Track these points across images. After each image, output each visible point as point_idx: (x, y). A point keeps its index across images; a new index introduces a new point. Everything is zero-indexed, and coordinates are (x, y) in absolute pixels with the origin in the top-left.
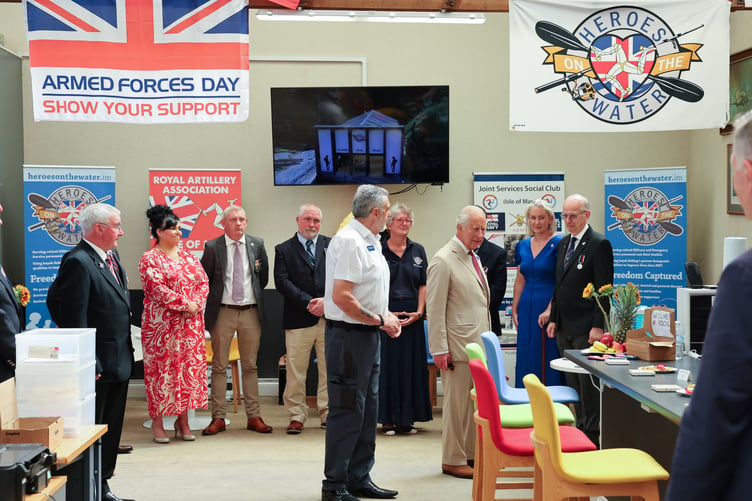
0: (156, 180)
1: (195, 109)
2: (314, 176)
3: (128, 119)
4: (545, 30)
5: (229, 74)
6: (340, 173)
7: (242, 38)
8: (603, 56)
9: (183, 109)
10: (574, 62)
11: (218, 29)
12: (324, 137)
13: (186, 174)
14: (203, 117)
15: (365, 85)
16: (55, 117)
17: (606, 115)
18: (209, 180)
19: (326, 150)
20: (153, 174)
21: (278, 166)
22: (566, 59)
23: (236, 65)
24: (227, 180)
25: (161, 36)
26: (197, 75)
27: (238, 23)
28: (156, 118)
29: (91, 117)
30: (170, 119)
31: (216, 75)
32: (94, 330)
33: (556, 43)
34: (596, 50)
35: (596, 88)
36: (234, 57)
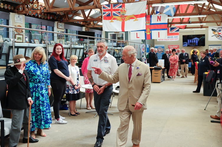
0: (169, 46)
1: (173, 39)
2: (187, 45)
3: (166, 41)
4: (213, 30)
5: (177, 36)
6: (190, 45)
7: (178, 32)
8: (220, 32)
9: (172, 39)
10: (216, 33)
11: (176, 31)
12: (188, 41)
13: (172, 45)
14: (174, 40)
15: (195, 34)
16: (159, 41)
17: (220, 39)
18: (175, 46)
19: (189, 42)
20: (169, 45)
21: (183, 44)
22: (215, 33)
23: (178, 35)
24: (177, 46)
25: (170, 32)
26: (174, 36)
27: (178, 31)
28: (169, 41)
29: (163, 41)
30: (171, 41)
31: (175, 36)
32: (164, 60)
33: (214, 31)
34: (219, 32)
35: (219, 36)
36: (177, 34)
